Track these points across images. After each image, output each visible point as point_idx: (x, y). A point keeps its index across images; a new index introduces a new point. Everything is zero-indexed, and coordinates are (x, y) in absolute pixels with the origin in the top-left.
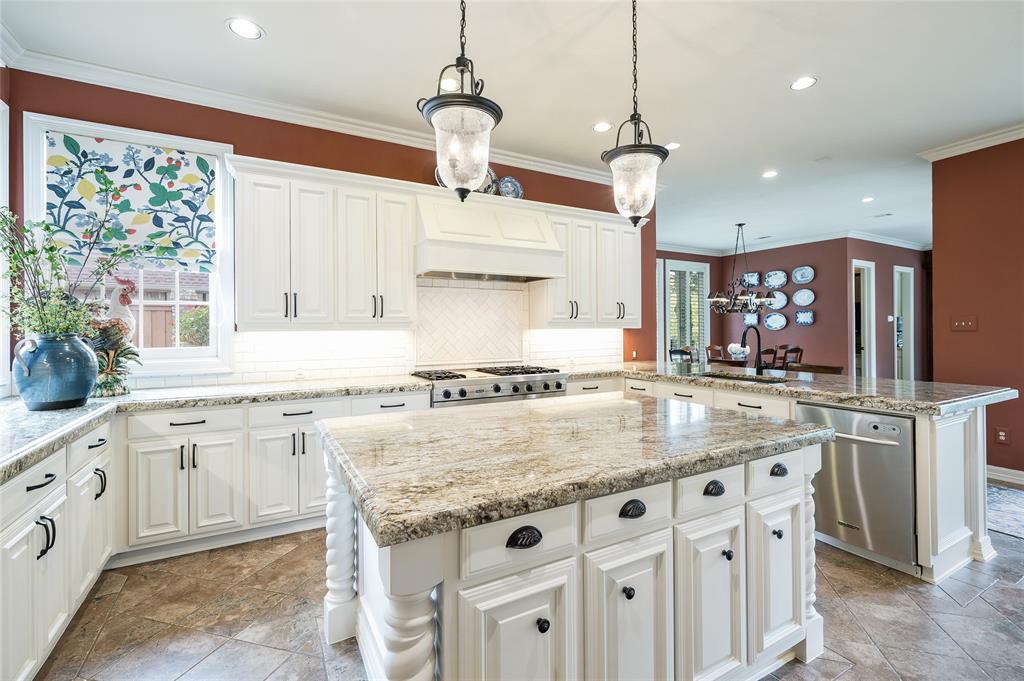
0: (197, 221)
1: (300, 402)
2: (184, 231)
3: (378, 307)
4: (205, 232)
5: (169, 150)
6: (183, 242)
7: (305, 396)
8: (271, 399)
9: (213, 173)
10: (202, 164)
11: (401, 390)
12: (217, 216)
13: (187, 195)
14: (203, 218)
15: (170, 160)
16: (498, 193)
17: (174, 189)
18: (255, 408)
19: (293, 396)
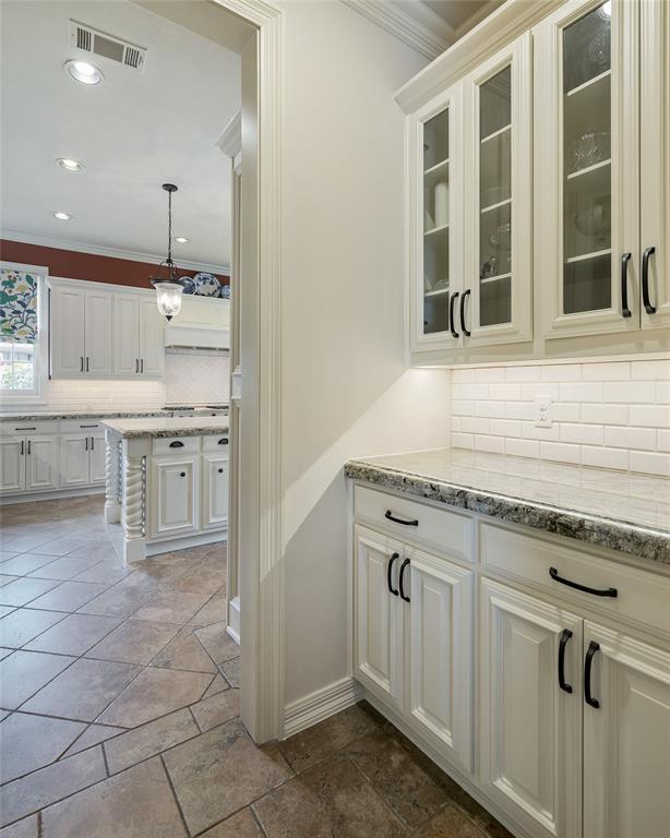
0: (26, 313)
1: (90, 419)
2: (18, 319)
3: (140, 366)
4: (30, 320)
5: (9, 271)
6: (18, 326)
7: (94, 417)
8: (74, 417)
9: (36, 284)
10: (29, 279)
11: (153, 415)
12: (38, 311)
13: (20, 298)
14: (30, 312)
15: (10, 277)
16: (221, 296)
17: (12, 294)
18: (64, 423)
19: (87, 417)
